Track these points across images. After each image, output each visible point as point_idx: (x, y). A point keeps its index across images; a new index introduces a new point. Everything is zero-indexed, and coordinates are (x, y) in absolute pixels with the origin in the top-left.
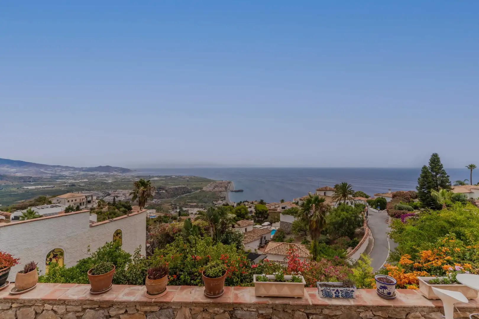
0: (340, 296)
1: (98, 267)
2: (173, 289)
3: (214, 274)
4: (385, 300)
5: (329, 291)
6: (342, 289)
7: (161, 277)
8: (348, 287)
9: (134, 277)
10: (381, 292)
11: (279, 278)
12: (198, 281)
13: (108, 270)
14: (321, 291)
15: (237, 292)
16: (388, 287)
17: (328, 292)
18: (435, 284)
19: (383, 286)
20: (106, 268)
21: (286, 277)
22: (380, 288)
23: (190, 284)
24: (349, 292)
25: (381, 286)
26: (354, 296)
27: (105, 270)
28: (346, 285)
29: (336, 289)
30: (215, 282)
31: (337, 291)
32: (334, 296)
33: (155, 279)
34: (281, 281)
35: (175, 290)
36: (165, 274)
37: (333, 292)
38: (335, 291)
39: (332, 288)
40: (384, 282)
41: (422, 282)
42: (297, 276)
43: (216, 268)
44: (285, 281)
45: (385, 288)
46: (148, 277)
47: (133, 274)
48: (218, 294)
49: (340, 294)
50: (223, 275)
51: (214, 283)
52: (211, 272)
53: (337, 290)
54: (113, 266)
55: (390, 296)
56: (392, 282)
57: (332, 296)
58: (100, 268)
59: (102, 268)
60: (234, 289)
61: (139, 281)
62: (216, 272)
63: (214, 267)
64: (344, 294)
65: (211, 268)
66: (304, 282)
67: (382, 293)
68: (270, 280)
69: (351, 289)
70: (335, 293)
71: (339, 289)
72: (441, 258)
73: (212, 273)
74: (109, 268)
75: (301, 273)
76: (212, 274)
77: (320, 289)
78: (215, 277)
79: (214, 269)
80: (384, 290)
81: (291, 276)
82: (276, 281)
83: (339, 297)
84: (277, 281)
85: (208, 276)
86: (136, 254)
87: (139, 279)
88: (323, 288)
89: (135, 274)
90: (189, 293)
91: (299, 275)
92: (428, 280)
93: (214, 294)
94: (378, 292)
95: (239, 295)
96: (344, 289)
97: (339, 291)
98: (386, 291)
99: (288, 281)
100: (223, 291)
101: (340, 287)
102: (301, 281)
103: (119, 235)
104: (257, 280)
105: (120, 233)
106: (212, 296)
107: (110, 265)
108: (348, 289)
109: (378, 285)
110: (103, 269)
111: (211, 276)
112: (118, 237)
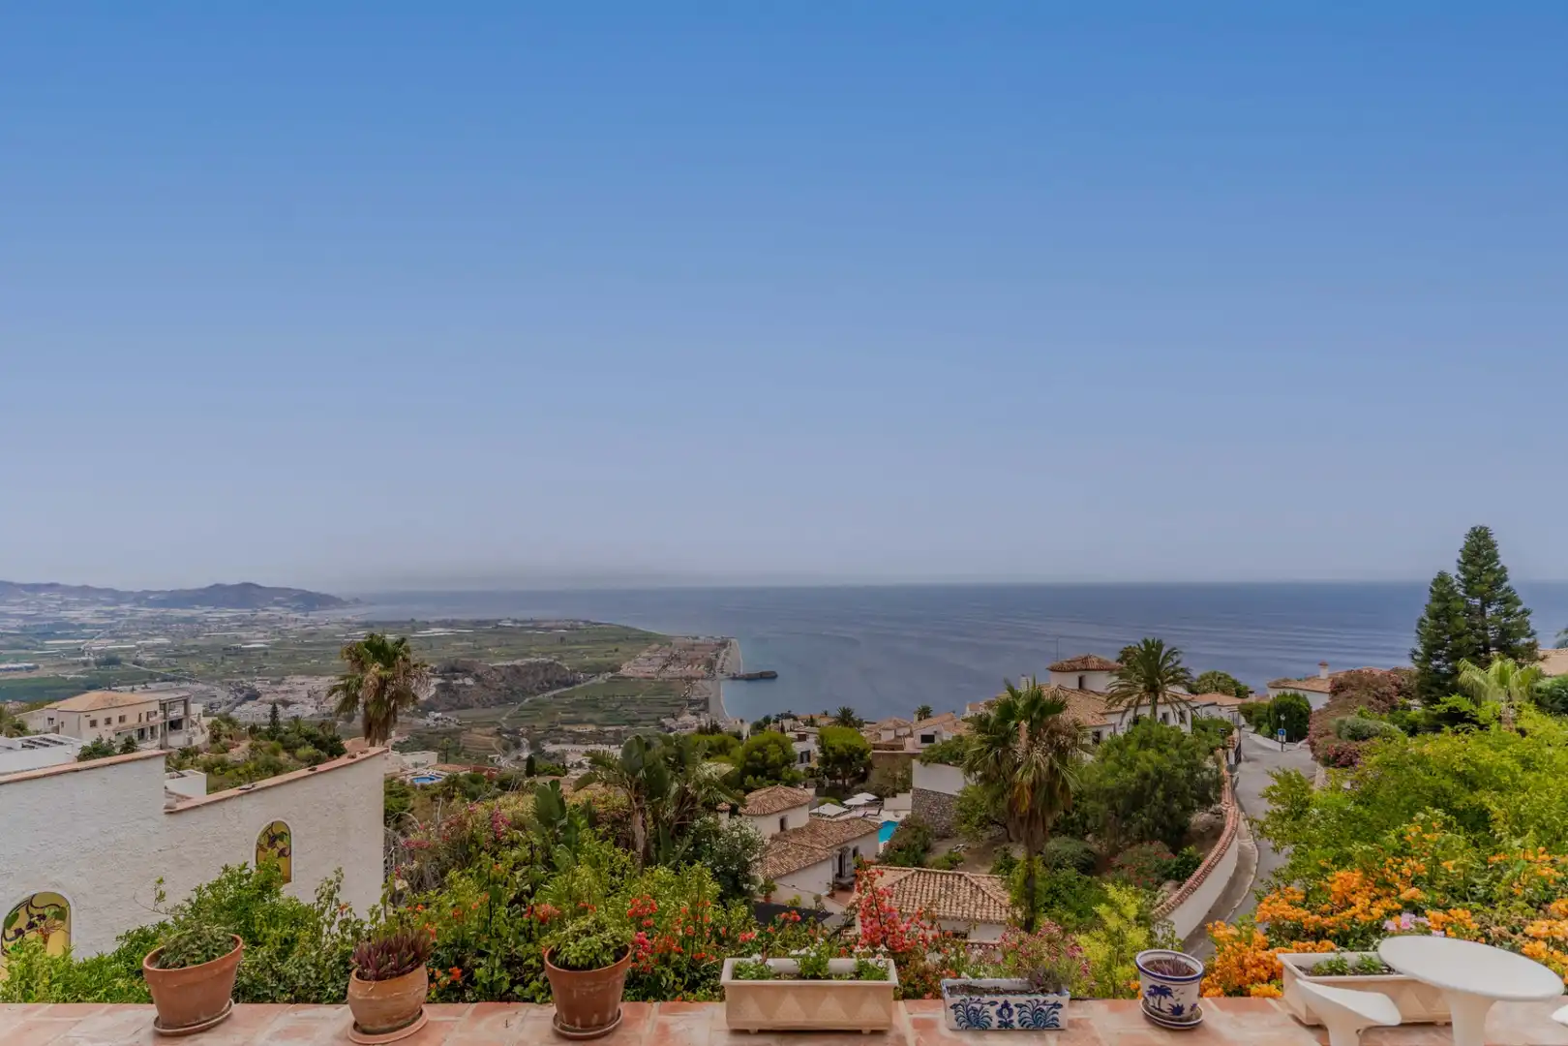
0: (1016, 1025)
1: (181, 942)
2: (444, 1013)
3: (584, 957)
4: (1165, 1032)
5: (978, 1006)
6: (1022, 999)
7: (400, 971)
8: (1044, 992)
9: (313, 976)
10: (1154, 1007)
11: (810, 968)
12: (534, 984)
13: (214, 950)
14: (951, 1007)
15: (669, 1019)
16: (1173, 988)
17: (975, 1010)
18: (1330, 974)
19: (1158, 985)
20: (207, 944)
21: (836, 963)
22: (1150, 994)
23: (506, 998)
24: (1045, 1008)
25: (1151, 987)
26: (1062, 1024)
27: (206, 951)
28: (1039, 985)
29: (1001, 999)
30: (588, 984)
31: (1006, 1005)
32: (995, 1024)
33: (378, 978)
34: (818, 978)
35: (453, 1018)
36: (417, 961)
37: (992, 1011)
38: (998, 1007)
39: (987, 998)
40: (1162, 973)
41: (1290, 970)
42: (871, 961)
43: (593, 938)
44: (829, 977)
45: (1163, 992)
46: (358, 975)
47: (309, 968)
48: (602, 1025)
49: (1015, 1017)
50: (617, 959)
51: (584, 986)
52: (573, 952)
53: (1006, 1002)
54: (233, 938)
55: (1180, 1020)
56: (1190, 971)
57: (990, 1025)
58: (186, 944)
59: (194, 947)
60: (660, 1012)
61: (329, 989)
62: (590, 951)
63: (588, 933)
64: (1027, 1015)
65: (576, 939)
66: (893, 978)
67: (1157, 1011)
68: (778, 975)
69: (1052, 998)
70: (1000, 1013)
71: (1013, 1000)
72: (1389, 895)
73: (577, 955)
74: (218, 943)
75: (885, 949)
76: (577, 959)
77: (950, 1000)
78: (590, 966)
79: (586, 939)
80: (1163, 997)
81: (855, 960)
82: (800, 976)
83: (1012, 1029)
84: (805, 978)
85: (565, 965)
86: (322, 900)
87: (330, 985)
88: (957, 999)
89: (314, 965)
90: (501, 1026)
91: (880, 956)
92: (1311, 965)
93: (586, 1026)
94: (1148, 1009)
95: (674, 1029)
96: (1027, 997)
97: (1012, 1006)
98: (1166, 1004)
99: (839, 976)
100: (619, 1015)
101: (1014, 992)
102: (884, 976)
103: (280, 845)
104: (735, 976)
105: (281, 836)
106: (577, 1031)
107: (224, 936)
108: (1041, 998)
109: (1145, 983)
110: (199, 948)
111: (574, 962)
112: (276, 851)
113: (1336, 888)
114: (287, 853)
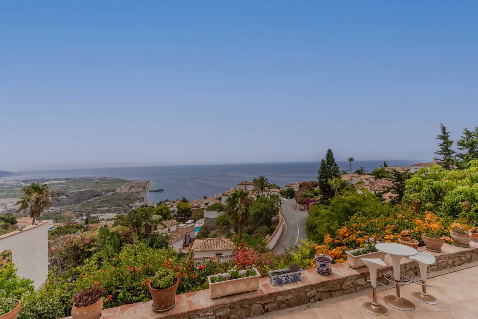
0: (290, 281)
2: (109, 312)
3: (166, 284)
4: (325, 276)
5: (280, 278)
6: (291, 274)
7: (94, 301)
8: (296, 271)
9: (51, 308)
10: (321, 270)
11: (234, 275)
12: (142, 295)
13: (9, 308)
14: (274, 279)
15: (191, 299)
16: (327, 264)
17: (279, 279)
18: (358, 255)
19: (323, 264)
20: (5, 306)
21: (241, 272)
22: (320, 267)
23: (132, 302)
24: (297, 275)
25: (320, 265)
26: (301, 279)
27: (5, 309)
28: (294, 269)
29: (286, 275)
30: (167, 293)
31: (287, 276)
32: (285, 282)
33: (86, 305)
34: (236, 278)
35: (113, 314)
36: (100, 296)
37: (284, 278)
38: (285, 277)
39: (283, 275)
40: (323, 260)
41: (349, 255)
42: (251, 270)
43: (167, 277)
44: (240, 277)
45: (324, 265)
46: (75, 305)
47: (49, 306)
48: (171, 305)
49: (290, 279)
50: (174, 283)
51: (166, 294)
52: (161, 283)
53: (287, 275)
55: (328, 272)
56: (329, 259)
57: (283, 282)
60: (187, 296)
61: (58, 312)
62: (167, 282)
63: (164, 276)
64: (293, 278)
65: (160, 278)
66: (259, 274)
67: (323, 271)
68: (225, 279)
69: (298, 272)
70: (286, 279)
71: (289, 274)
73: (163, 284)
74: (11, 305)
75: (254, 266)
76: (163, 285)
77: (273, 277)
78: (166, 288)
79: (165, 278)
80: (324, 267)
81: (246, 270)
82: (232, 278)
83: (289, 282)
84: (233, 278)
85: (158, 288)
87: (58, 310)
88: (275, 277)
89: (51, 304)
90: (133, 313)
91: (253, 268)
92: (353, 253)
93: (166, 307)
94: (318, 270)
95: (193, 302)
96: (293, 273)
97: (289, 276)
98: (325, 269)
99: (243, 276)
100: (175, 301)
101: (290, 272)
102: (255, 274)
103: (7, 258)
104: (212, 281)
105: (8, 255)
106: (164, 309)
107: (12, 301)
108: (296, 272)
109: (318, 264)
111: (162, 287)
112: (6, 261)
113: (341, 233)
114: (10, 261)
